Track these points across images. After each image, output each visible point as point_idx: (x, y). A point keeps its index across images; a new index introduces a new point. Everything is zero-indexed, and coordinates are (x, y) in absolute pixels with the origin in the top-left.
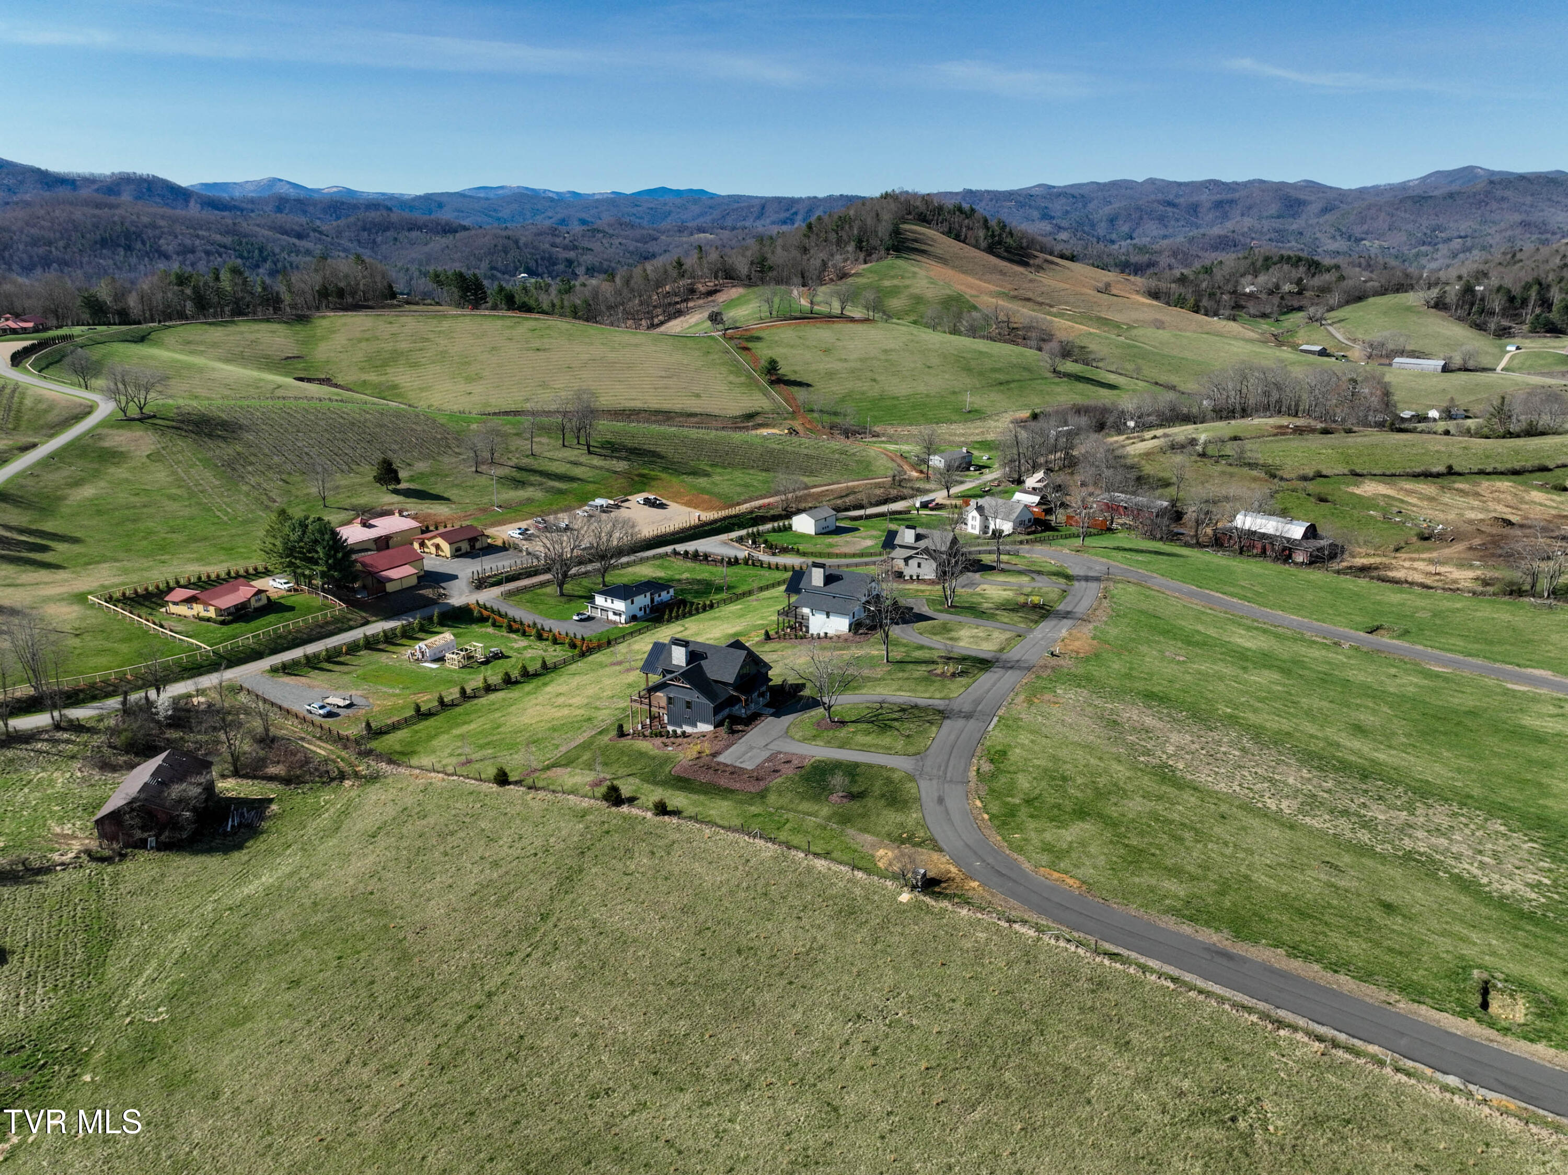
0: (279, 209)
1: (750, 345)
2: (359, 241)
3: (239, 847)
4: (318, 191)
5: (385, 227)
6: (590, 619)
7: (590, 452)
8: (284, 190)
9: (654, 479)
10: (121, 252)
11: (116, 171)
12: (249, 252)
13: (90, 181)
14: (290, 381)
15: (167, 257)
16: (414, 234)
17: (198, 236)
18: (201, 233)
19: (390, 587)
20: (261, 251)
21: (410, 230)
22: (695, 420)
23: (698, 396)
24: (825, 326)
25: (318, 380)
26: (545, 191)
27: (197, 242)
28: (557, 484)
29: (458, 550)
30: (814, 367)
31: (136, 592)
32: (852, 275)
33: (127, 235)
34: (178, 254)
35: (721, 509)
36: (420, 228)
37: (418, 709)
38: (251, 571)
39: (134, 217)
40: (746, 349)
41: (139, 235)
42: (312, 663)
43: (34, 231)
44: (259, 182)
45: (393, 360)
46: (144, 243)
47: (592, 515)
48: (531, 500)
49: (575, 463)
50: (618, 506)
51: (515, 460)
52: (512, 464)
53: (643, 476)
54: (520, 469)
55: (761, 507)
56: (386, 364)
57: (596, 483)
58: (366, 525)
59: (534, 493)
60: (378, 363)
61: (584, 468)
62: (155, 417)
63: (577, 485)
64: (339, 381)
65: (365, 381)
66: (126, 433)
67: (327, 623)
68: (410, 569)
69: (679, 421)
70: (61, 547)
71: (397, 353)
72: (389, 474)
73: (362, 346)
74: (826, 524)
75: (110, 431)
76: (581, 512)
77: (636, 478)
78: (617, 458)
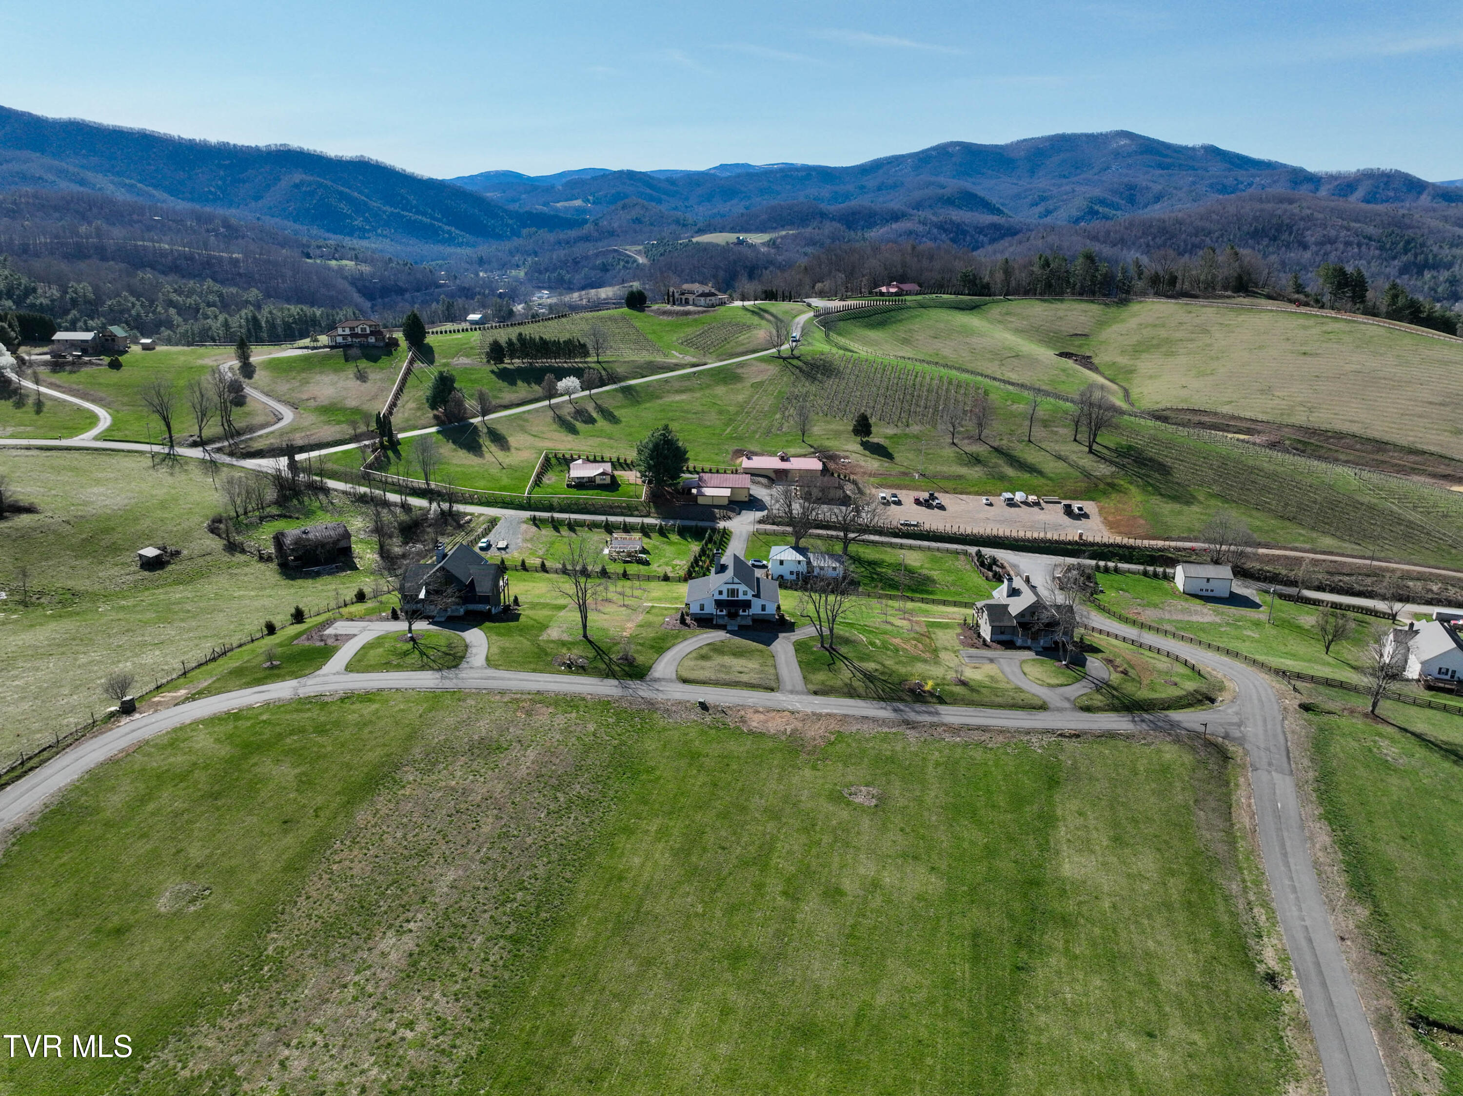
7: (1091, 451)
9: (1118, 491)
11: (1362, 168)
14: (1046, 354)
17: (1348, 229)
22: (1418, 459)
25: (1078, 357)
27: (1343, 233)
28: (1010, 472)
31: (571, 456)
33: (1279, 228)
35: (1129, 535)
38: (629, 462)
41: (1290, 228)
42: (556, 525)
43: (1199, 224)
45: (1158, 346)
46: (1290, 234)
47: (991, 505)
48: (960, 477)
49: (1059, 457)
50: (1037, 504)
51: (1004, 442)
52: (996, 444)
53: (1112, 486)
54: (997, 450)
55: (1185, 549)
56: (1147, 350)
57: (1050, 479)
58: (783, 459)
59: (975, 473)
60: (1139, 349)
61: (1061, 464)
62: (798, 358)
63: (1027, 476)
64: (1096, 361)
65: (1114, 363)
66: (763, 366)
67: (619, 507)
68: (727, 492)
69: (1395, 457)
70: (601, 423)
71: (1167, 341)
72: (863, 427)
73: (1144, 332)
74: (1209, 586)
75: (754, 362)
76: (984, 500)
77: (1102, 486)
78: (1112, 462)
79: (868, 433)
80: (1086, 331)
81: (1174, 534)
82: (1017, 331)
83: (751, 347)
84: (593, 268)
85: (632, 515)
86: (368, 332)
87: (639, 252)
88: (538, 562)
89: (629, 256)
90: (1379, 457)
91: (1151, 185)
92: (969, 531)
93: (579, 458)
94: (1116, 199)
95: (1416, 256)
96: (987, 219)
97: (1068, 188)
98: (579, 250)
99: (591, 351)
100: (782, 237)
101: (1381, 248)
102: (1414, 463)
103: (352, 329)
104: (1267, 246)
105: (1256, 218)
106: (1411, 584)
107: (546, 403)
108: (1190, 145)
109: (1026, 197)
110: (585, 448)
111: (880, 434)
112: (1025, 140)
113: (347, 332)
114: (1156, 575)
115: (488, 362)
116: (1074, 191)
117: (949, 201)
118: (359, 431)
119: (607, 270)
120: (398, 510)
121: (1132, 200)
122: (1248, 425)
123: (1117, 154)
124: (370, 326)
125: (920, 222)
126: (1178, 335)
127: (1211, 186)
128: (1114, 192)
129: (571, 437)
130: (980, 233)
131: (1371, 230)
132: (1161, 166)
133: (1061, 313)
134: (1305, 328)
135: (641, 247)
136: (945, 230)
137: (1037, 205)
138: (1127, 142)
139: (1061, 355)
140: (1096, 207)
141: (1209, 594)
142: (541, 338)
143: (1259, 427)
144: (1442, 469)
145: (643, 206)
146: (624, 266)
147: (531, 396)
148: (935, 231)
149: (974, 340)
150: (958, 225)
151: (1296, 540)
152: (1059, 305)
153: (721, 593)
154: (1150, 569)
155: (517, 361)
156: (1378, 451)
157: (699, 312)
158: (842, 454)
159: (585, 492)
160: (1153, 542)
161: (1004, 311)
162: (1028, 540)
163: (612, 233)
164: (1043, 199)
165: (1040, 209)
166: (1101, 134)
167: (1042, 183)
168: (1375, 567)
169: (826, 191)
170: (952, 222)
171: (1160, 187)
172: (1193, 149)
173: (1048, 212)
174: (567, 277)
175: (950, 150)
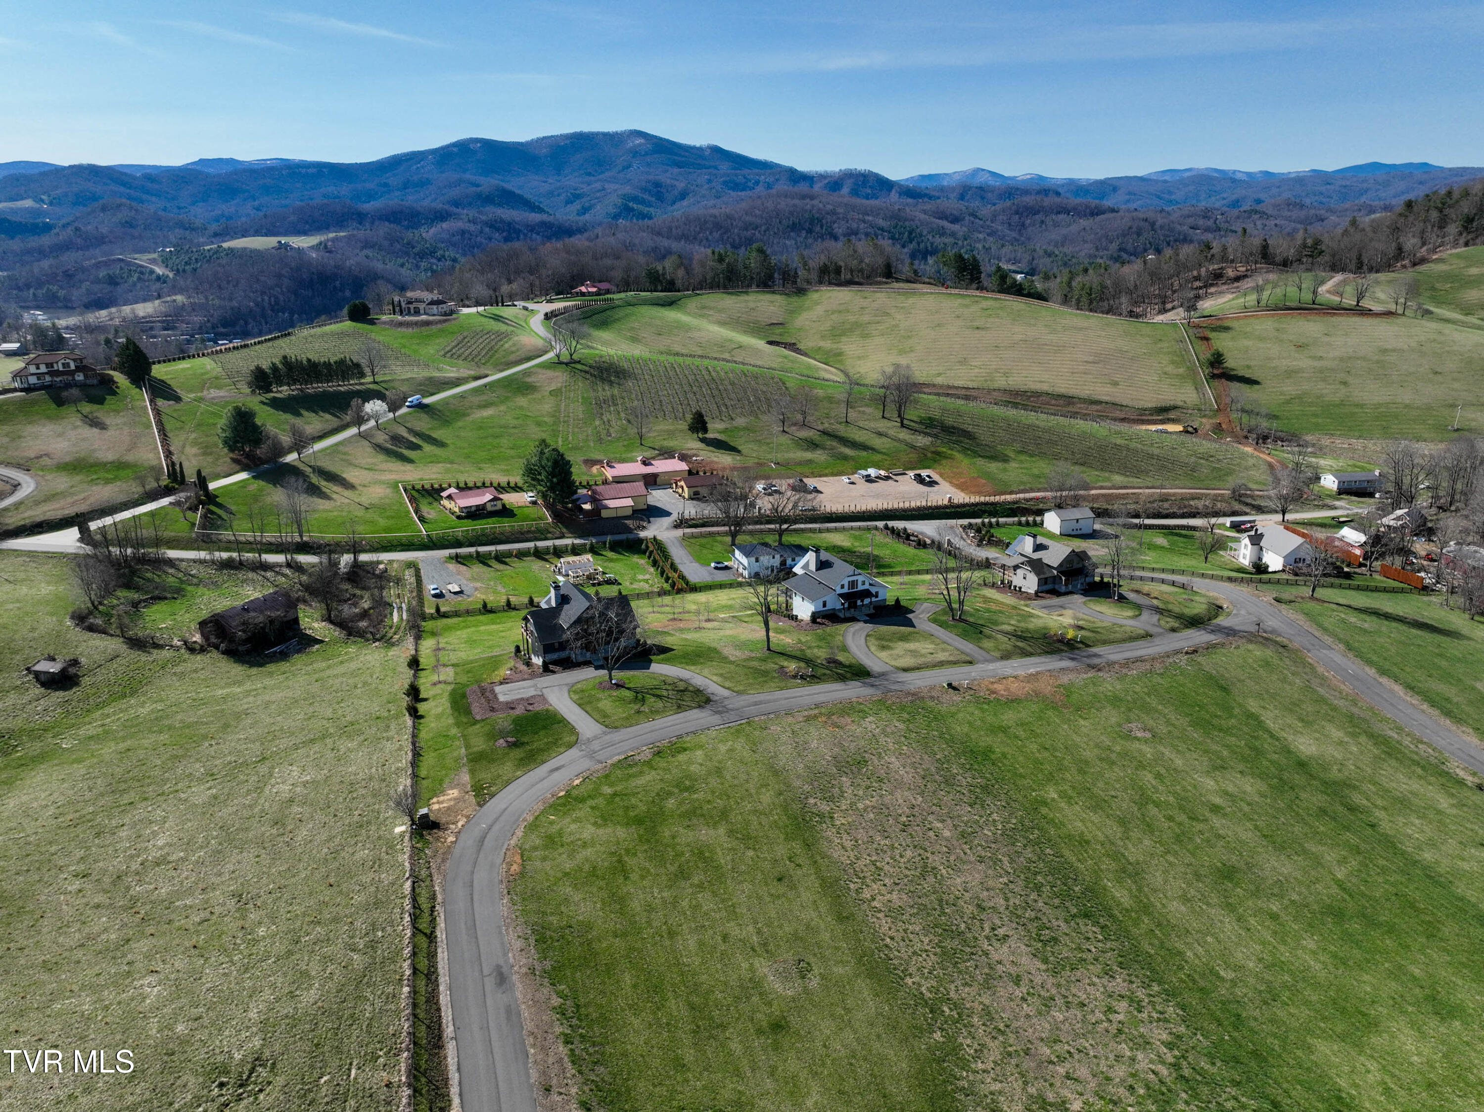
0: (962, 197)
1: (1211, 335)
2: (1010, 224)
3: (261, 665)
4: (1013, 178)
5: (1033, 211)
6: (727, 568)
7: (903, 426)
8: (981, 179)
9: (946, 458)
10: (804, 233)
11: (843, 168)
12: (900, 234)
13: (822, 177)
14: (761, 344)
15: (836, 239)
16: (1061, 217)
17: (864, 221)
18: (867, 218)
19: (605, 514)
20: (910, 233)
21: (1059, 213)
22: (1099, 407)
23: (1115, 384)
24: (1318, 318)
25: (786, 344)
26: (1235, 171)
27: (862, 226)
28: (848, 451)
29: (696, 493)
30: (1276, 363)
31: (432, 486)
32: (1433, 261)
33: (812, 221)
34: (844, 236)
35: (980, 493)
36: (1068, 212)
37: (485, 605)
38: (512, 485)
39: (821, 205)
40: (1206, 339)
41: (820, 220)
42: (482, 559)
43: (748, 219)
44: (965, 172)
45: (851, 330)
46: (822, 227)
47: (853, 483)
48: (810, 461)
49: (880, 434)
50: (887, 478)
51: (826, 425)
52: (820, 428)
53: (938, 453)
54: (824, 433)
55: (1031, 499)
56: (843, 334)
57: (884, 454)
58: (645, 463)
59: (819, 456)
60: (838, 332)
61: (885, 440)
62: (579, 362)
63: (864, 454)
64: (801, 346)
65: (820, 348)
66: (550, 373)
67: (529, 532)
68: (629, 502)
69: (1079, 407)
70: (428, 448)
71: (857, 325)
72: (699, 425)
73: (833, 317)
74: (1078, 526)
75: (539, 370)
76: (845, 479)
77: (929, 455)
78: (926, 434)
79: (705, 430)
80: (781, 320)
81: (1014, 488)
82: (722, 323)
83: (522, 354)
84: (98, 281)
85: (546, 539)
86: (73, 366)
87: (153, 261)
88: (503, 601)
89: (142, 266)
90: (1070, 409)
91: (676, 183)
92: (864, 508)
93: (450, 486)
94: (646, 196)
95: (919, 244)
96: (535, 217)
97: (598, 185)
98: (70, 259)
99: (367, 370)
100: (333, 240)
101: (893, 238)
102: (1097, 411)
103: (48, 365)
104: (806, 238)
105: (791, 213)
106: (1192, 503)
107: (353, 431)
108: (698, 145)
109: (559, 195)
110: (433, 476)
111: (716, 428)
112: (544, 138)
113: (43, 369)
114: (1028, 524)
115: (253, 392)
116: (604, 189)
117: (488, 199)
118: (148, 487)
119: (117, 284)
120: (287, 571)
121: (660, 198)
122: (963, 392)
123: (635, 153)
124: (74, 360)
125: (469, 221)
126: (866, 318)
127: (725, 183)
128: (644, 190)
129: (408, 467)
130: (532, 231)
131: (881, 222)
132: (679, 165)
133: (752, 305)
134: (966, 306)
135: (155, 256)
136: (498, 229)
137: (572, 203)
138: (642, 141)
139: (770, 343)
140: (631, 204)
141: (1079, 532)
142: (309, 360)
143: (973, 393)
144: (1118, 414)
145: (131, 208)
146: (139, 279)
147: (328, 427)
148: (487, 230)
149: (696, 334)
150: (509, 224)
151: (1098, 481)
152: (744, 297)
153: (843, 587)
154: (1023, 519)
155: (285, 388)
156: (1069, 404)
157: (440, 322)
158: (689, 452)
159: (484, 521)
160: (1003, 497)
161: (699, 305)
162: (913, 509)
163: (100, 240)
164: (577, 197)
165: (577, 206)
166: (617, 133)
167: (572, 181)
168: (1165, 494)
169: (345, 189)
170: (502, 221)
171: (683, 185)
172: (700, 149)
173: (585, 210)
174: (62, 293)
175: (471, 146)
